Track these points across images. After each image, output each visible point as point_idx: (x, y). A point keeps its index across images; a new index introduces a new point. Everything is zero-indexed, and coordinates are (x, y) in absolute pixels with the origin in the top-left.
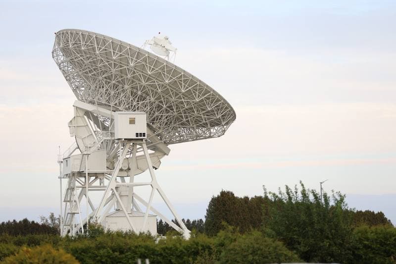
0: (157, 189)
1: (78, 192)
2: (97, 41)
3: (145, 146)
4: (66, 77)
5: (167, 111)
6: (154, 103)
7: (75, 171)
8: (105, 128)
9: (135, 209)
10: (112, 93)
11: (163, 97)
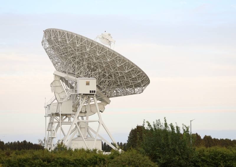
0: (102, 124)
1: (55, 125)
2: (67, 35)
3: (95, 98)
4: (49, 57)
5: (109, 78)
6: (101, 73)
7: (53, 112)
8: (72, 87)
9: (89, 136)
10: (77, 66)
11: (106, 69)
